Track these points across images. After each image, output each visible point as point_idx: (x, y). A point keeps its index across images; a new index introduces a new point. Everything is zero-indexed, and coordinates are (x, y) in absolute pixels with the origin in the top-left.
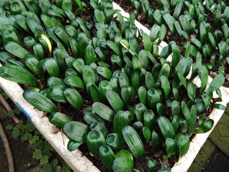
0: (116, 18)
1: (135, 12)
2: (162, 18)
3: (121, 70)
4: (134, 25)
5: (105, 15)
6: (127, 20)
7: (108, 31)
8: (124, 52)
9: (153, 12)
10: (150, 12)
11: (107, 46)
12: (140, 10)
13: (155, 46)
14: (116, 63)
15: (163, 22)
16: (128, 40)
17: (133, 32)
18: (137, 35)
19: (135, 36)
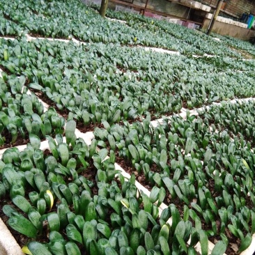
0: (117, 177)
1: (136, 173)
2: (162, 180)
3: (120, 229)
4: (134, 185)
5: (107, 174)
6: (127, 181)
7: (109, 190)
8: (124, 211)
9: (153, 175)
10: (150, 175)
11: (108, 204)
12: (141, 172)
13: (155, 207)
14: (115, 222)
15: (163, 185)
16: (128, 199)
17: (134, 192)
18: (138, 196)
19: (135, 196)
